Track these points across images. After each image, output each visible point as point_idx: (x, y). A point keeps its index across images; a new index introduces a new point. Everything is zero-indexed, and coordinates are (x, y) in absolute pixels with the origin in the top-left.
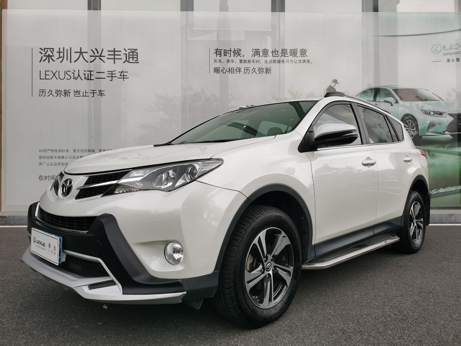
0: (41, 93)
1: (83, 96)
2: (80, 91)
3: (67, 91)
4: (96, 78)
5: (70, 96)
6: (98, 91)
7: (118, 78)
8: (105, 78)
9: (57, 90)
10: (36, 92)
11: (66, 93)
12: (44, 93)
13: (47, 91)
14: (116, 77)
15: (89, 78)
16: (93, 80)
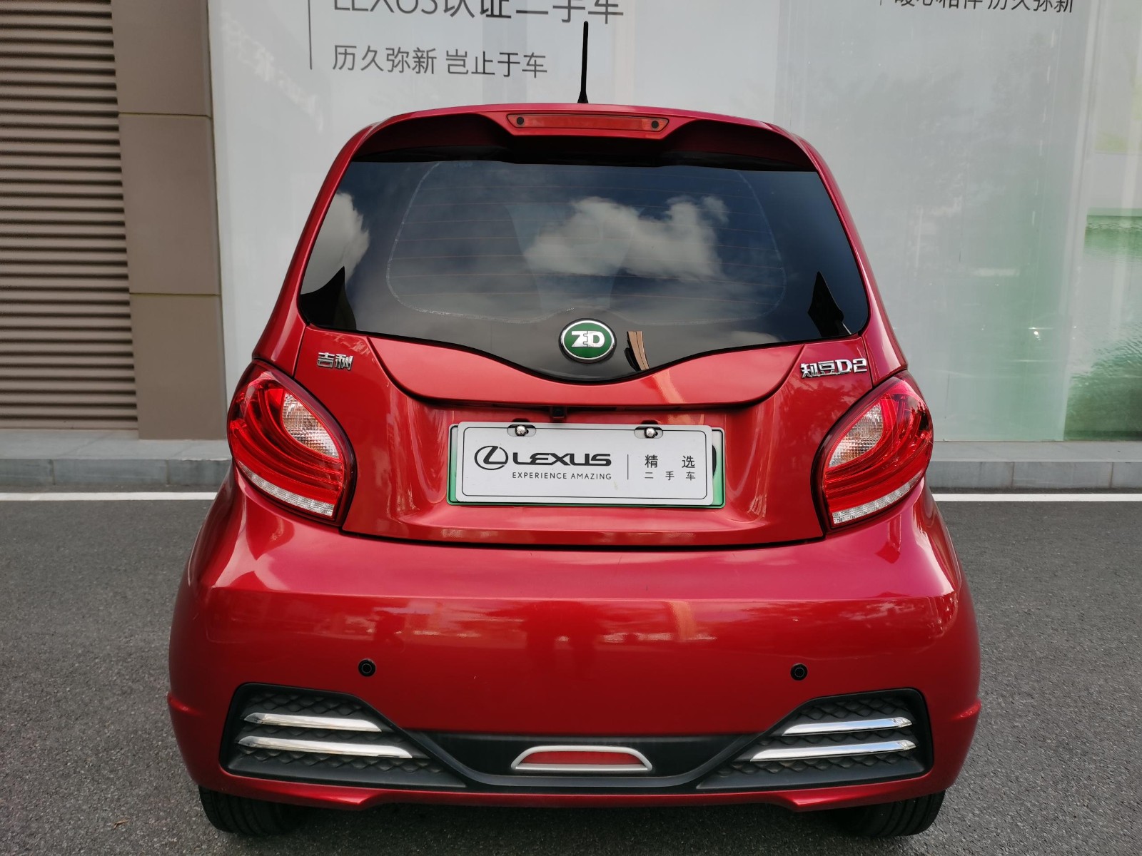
0: (341, 58)
1: (477, 72)
2: (466, 56)
3: (425, 55)
4: (518, 12)
5: (433, 73)
6: (525, 56)
7: (590, 13)
8: (546, 13)
9: (393, 50)
10: (324, 57)
11: (423, 61)
12: (350, 58)
13: (360, 53)
14: (584, 8)
15: (496, 12)
16: (509, 17)
